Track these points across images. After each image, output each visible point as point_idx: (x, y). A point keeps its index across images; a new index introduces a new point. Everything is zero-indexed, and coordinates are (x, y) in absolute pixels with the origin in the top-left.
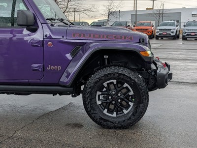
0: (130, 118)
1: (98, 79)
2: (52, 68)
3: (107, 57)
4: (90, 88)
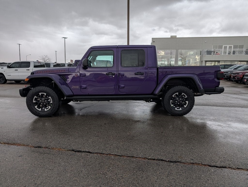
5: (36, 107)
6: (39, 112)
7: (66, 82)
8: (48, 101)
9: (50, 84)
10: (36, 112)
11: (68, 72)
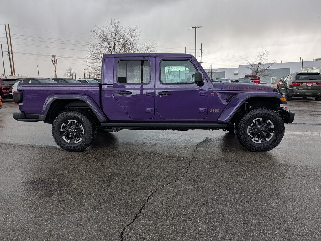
0: (272, 144)
1: (250, 118)
2: (213, 110)
3: (247, 103)
4: (244, 123)
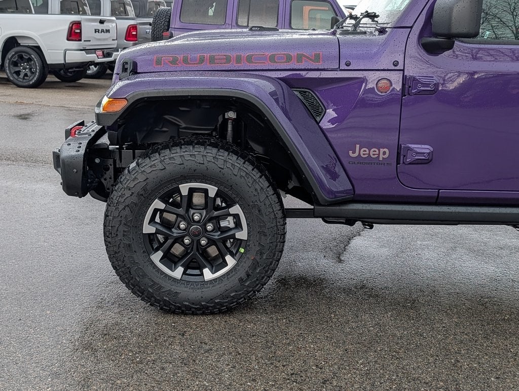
5: (156, 257)
6: (175, 288)
7: (318, 123)
8: (223, 224)
9: (216, 126)
10: (160, 287)
11: (339, 69)
